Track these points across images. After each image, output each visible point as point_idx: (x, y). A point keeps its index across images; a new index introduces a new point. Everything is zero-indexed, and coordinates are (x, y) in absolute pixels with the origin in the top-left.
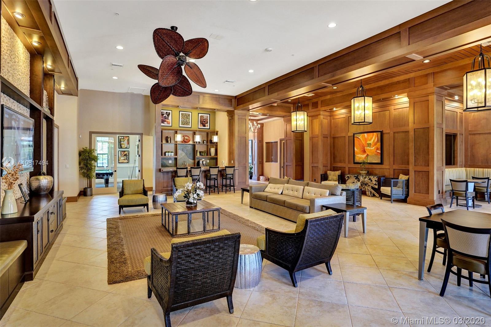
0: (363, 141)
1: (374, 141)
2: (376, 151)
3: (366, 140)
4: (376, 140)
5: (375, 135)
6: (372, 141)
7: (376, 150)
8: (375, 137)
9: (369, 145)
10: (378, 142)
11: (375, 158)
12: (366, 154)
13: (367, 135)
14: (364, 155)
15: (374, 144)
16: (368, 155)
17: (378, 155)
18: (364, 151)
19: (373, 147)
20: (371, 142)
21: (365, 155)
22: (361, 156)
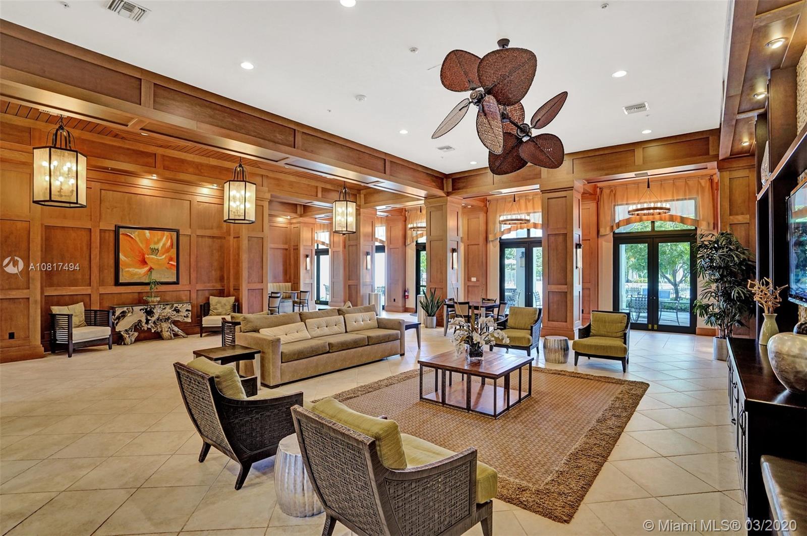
0: (142, 243)
1: (164, 245)
2: (168, 263)
3: (148, 242)
4: (169, 243)
5: (167, 236)
6: (161, 244)
7: (167, 260)
8: (166, 238)
9: (155, 251)
10: (172, 248)
11: (166, 274)
12: (147, 267)
13: (149, 233)
14: (143, 268)
15: (163, 250)
16: (151, 269)
17: (172, 269)
18: (144, 262)
19: (163, 255)
20: (160, 246)
21: (146, 269)
22: (137, 270)
